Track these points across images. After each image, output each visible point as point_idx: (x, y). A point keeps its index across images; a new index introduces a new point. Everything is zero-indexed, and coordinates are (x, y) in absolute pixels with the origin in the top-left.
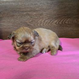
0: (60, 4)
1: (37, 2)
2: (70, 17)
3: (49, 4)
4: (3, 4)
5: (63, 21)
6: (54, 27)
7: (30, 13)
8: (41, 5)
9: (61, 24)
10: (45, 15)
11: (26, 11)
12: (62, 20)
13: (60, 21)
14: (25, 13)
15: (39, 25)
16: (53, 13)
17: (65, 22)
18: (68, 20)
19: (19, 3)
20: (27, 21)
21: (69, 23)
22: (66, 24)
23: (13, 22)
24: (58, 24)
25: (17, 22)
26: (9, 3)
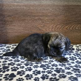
0: (71, 11)
1: (49, 8)
2: (80, 24)
3: (61, 10)
4: (13, 7)
6: (65, 32)
7: (42, 18)
8: (53, 10)
9: (71, 29)
10: (57, 20)
12: (73, 26)
13: (71, 27)
14: (37, 18)
15: (50, 30)
16: (64, 19)
18: (78, 26)
19: (31, 7)
20: (38, 26)
21: (79, 28)
22: (76, 29)
23: (24, 26)
24: (69, 29)
25: (28, 26)
26: (20, 7)
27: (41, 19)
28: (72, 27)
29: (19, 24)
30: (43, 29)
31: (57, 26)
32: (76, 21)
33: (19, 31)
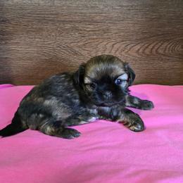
0: (148, 11)
1: (97, 3)
2: (168, 40)
3: (125, 8)
5: (153, 47)
6: (134, 60)
7: (80, 26)
8: (107, 9)
9: (148, 53)
10: (115, 32)
11: (71, 21)
12: (152, 45)
13: (147, 47)
14: (68, 26)
16: (132, 29)
17: (156, 51)
19: (56, 2)
20: (72, 45)
21: (167, 51)
22: (159, 54)
23: (39, 45)
24: (143, 52)
25: (49, 44)
27: (77, 30)
28: (151, 47)
29: (28, 40)
30: (83, 52)
31: (115, 46)
32: (160, 33)
33: (28, 55)
